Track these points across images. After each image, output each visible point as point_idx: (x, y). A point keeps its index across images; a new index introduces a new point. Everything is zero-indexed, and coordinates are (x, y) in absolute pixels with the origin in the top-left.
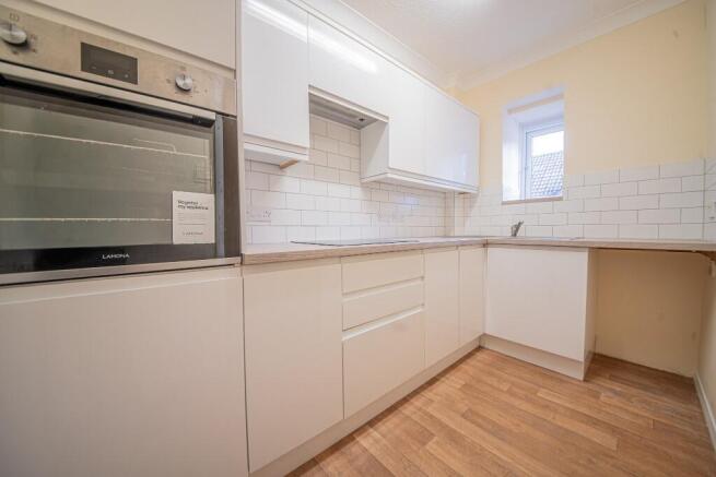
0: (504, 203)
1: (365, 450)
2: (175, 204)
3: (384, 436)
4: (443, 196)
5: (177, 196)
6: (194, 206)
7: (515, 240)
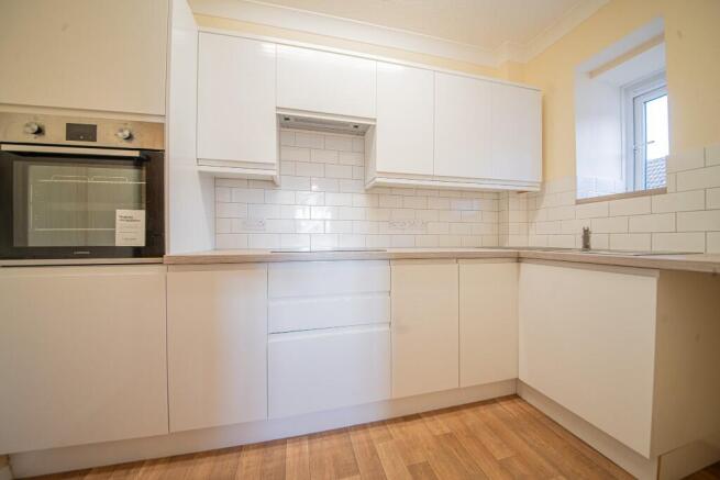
0: (578, 202)
1: (284, 457)
2: (118, 218)
3: (311, 453)
4: (495, 196)
5: (119, 212)
6: (130, 219)
7: (587, 256)
